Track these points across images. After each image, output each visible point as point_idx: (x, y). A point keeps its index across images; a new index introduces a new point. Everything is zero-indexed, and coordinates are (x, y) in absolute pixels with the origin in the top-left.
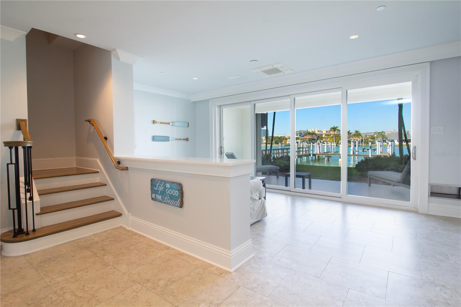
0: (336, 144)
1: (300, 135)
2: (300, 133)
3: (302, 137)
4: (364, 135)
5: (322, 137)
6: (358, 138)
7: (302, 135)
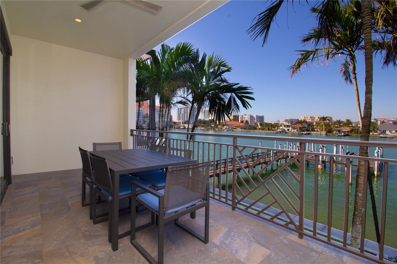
0: (325, 133)
1: (291, 123)
2: (291, 122)
3: (293, 124)
4: (355, 124)
5: (312, 125)
6: (349, 128)
7: (293, 123)
